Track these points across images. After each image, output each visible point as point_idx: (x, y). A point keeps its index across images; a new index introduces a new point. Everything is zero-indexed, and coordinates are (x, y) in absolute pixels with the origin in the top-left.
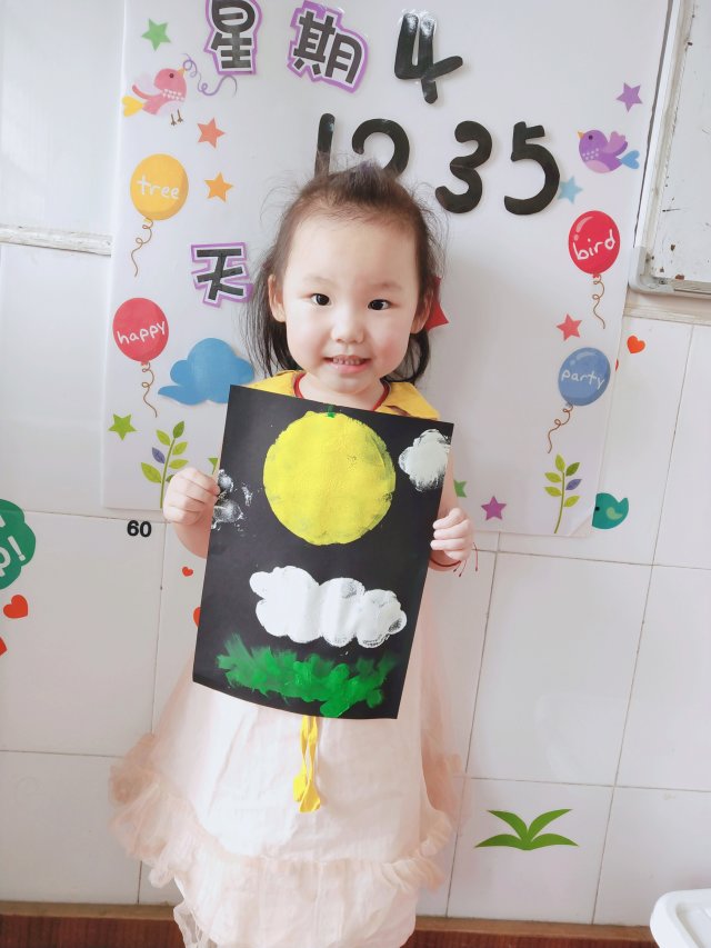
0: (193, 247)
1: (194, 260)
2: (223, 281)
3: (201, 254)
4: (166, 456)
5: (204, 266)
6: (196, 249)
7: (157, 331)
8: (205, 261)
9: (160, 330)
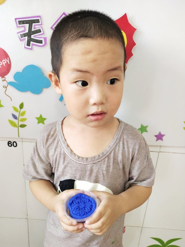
0: (16, 19)
1: (17, 27)
2: (32, 37)
3: (20, 22)
4: (18, 117)
5: (22, 29)
6: (17, 20)
7: (6, 62)
8: (23, 26)
9: (7, 62)
